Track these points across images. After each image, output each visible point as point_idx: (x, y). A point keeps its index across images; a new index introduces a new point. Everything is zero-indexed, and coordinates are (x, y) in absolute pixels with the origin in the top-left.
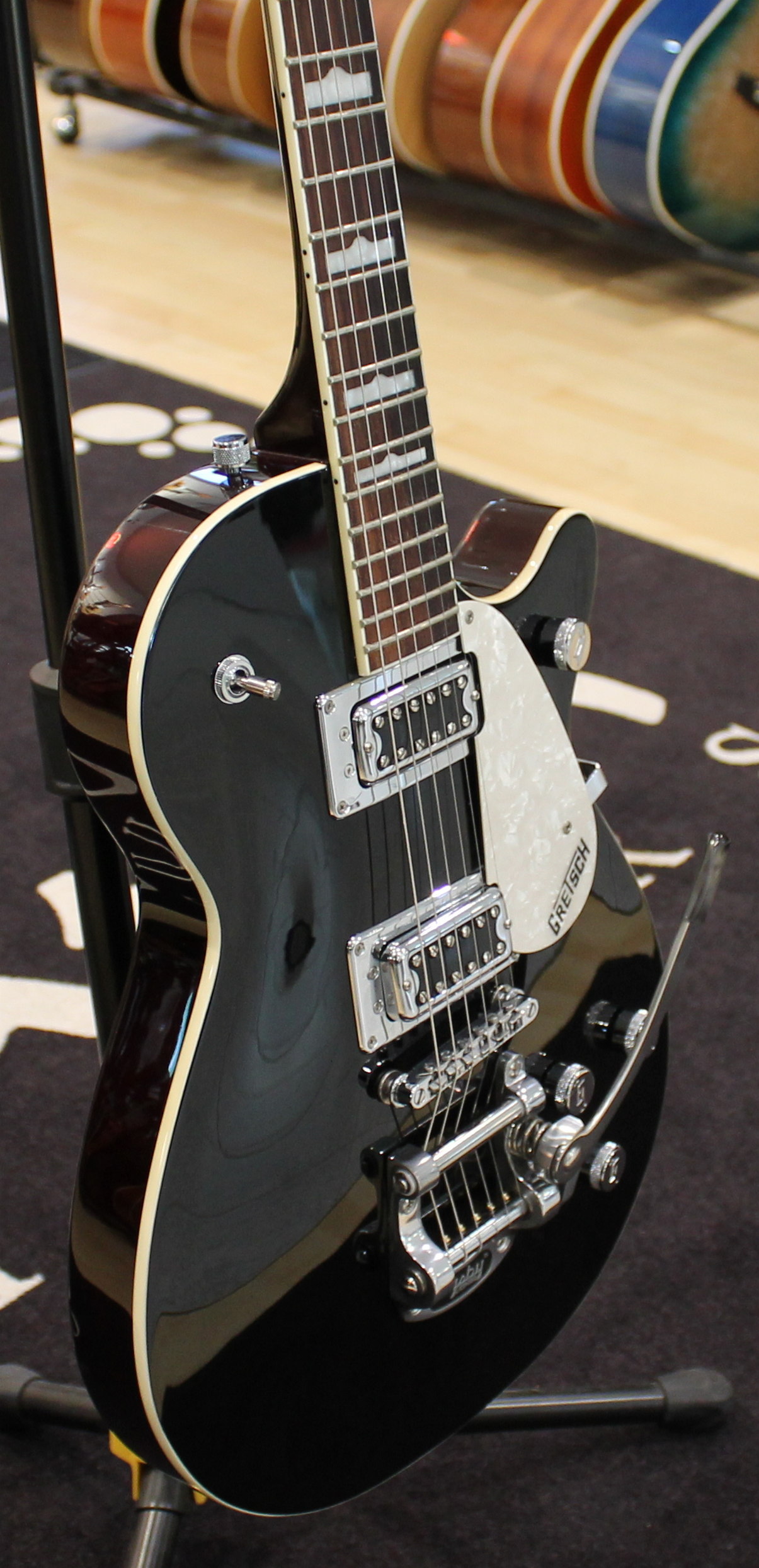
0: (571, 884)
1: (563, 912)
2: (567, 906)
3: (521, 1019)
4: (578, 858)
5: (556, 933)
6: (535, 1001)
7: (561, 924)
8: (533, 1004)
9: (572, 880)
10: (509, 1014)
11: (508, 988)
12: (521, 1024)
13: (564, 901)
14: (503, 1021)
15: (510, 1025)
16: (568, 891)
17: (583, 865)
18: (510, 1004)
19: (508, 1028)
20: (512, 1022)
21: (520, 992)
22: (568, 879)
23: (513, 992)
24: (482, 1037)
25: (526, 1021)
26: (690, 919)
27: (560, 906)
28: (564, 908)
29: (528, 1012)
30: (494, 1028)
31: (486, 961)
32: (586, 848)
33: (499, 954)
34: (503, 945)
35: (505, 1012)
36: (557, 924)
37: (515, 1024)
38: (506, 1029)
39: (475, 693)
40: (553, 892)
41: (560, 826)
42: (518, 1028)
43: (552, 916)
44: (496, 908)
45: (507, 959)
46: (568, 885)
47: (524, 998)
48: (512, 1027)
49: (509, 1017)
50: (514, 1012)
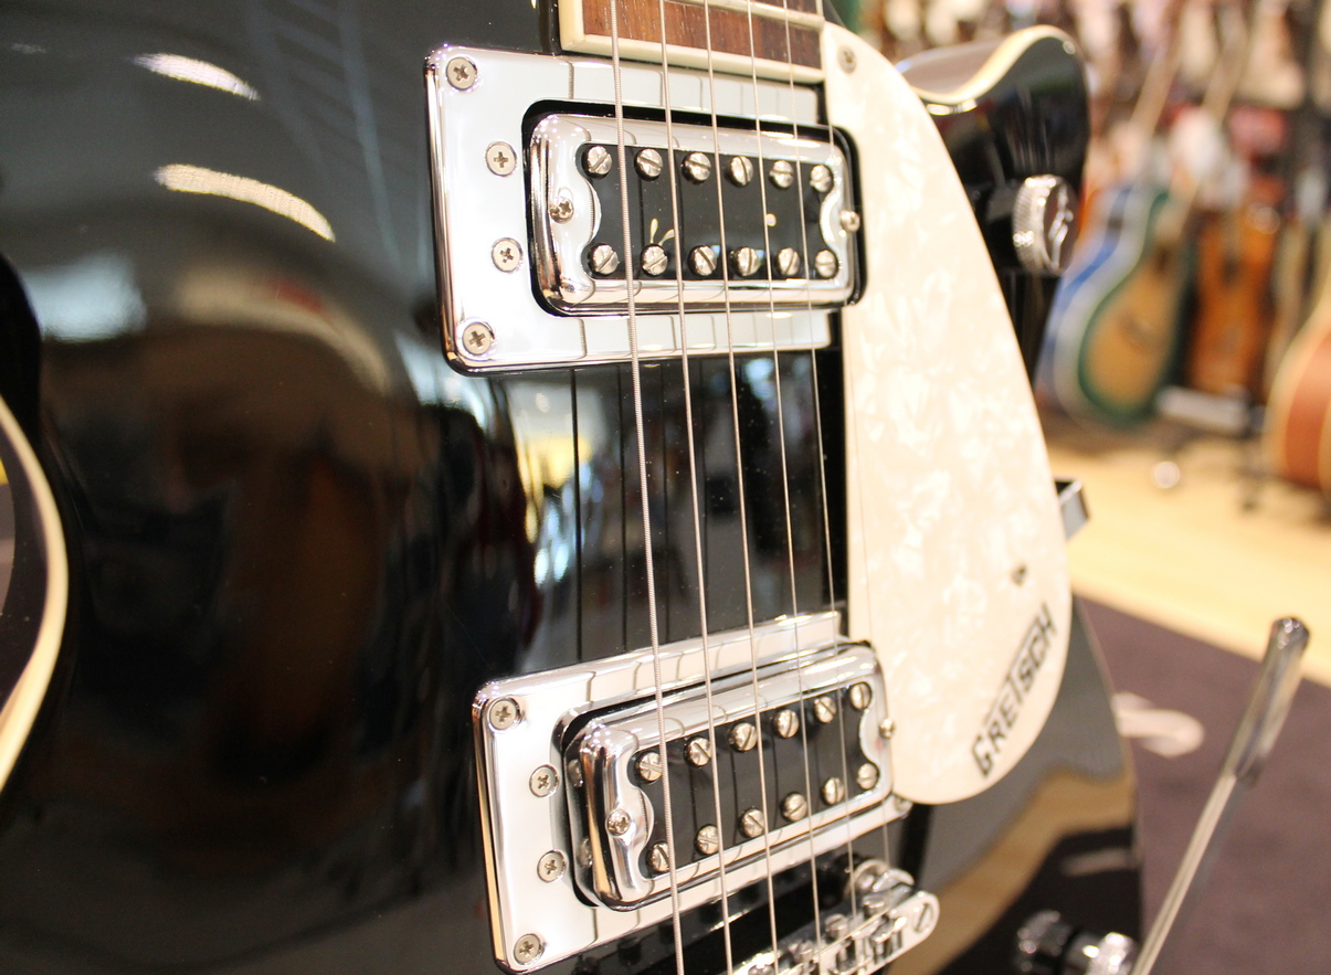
0: (1020, 685)
1: (999, 735)
2: (1010, 724)
3: (899, 934)
4: (1035, 640)
5: (985, 772)
6: (932, 900)
7: (996, 758)
8: (927, 906)
9: (1023, 677)
10: (875, 920)
11: (882, 866)
12: (900, 944)
13: (1005, 713)
14: (857, 934)
15: (874, 946)
16: (1012, 699)
17: (1043, 654)
18: (878, 900)
19: (869, 951)
20: (880, 939)
21: (906, 878)
22: (1015, 675)
23: (893, 875)
24: (806, 964)
25: (911, 940)
26: (1238, 770)
27: (995, 724)
28: (1004, 729)
29: (916, 922)
30: (838, 947)
31: (831, 798)
32: (1049, 624)
33: (863, 791)
34: (874, 772)
35: (867, 916)
36: (987, 757)
37: (886, 943)
38: (864, 952)
39: (849, 215)
40: (986, 692)
41: (1009, 565)
42: (891, 952)
43: (979, 739)
44: (863, 687)
45: (878, 805)
46: (1013, 684)
47: (914, 889)
48: (880, 950)
49: (872, 929)
50: (886, 919)
